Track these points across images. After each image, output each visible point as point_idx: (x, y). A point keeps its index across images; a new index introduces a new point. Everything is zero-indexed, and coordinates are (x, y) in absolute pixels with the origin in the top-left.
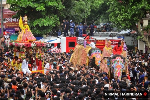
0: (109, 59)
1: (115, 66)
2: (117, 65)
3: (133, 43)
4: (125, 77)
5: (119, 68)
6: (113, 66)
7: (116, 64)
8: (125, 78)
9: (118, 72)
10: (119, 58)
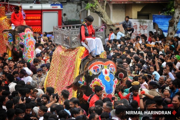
0: (11, 33)
1: (27, 43)
2: (29, 40)
3: (80, 16)
4: (39, 57)
5: (32, 45)
6: (24, 42)
7: (27, 40)
8: (40, 59)
9: (31, 52)
10: (29, 31)
